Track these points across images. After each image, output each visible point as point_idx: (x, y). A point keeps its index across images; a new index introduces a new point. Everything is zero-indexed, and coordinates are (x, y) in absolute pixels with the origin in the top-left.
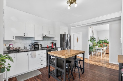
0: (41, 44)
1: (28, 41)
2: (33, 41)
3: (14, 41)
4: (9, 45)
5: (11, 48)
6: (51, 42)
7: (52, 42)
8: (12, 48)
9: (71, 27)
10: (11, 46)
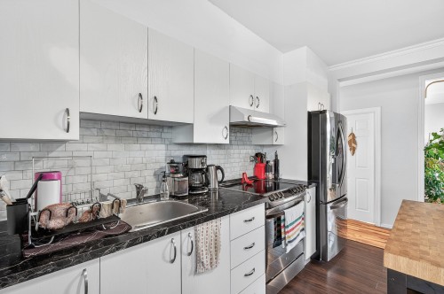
0: (218, 168)
1: (151, 147)
2: (176, 147)
3: (69, 147)
4: (35, 188)
5: (50, 212)
6: (253, 152)
7: (257, 155)
8: (60, 211)
9: (340, 80)
10: (51, 195)
